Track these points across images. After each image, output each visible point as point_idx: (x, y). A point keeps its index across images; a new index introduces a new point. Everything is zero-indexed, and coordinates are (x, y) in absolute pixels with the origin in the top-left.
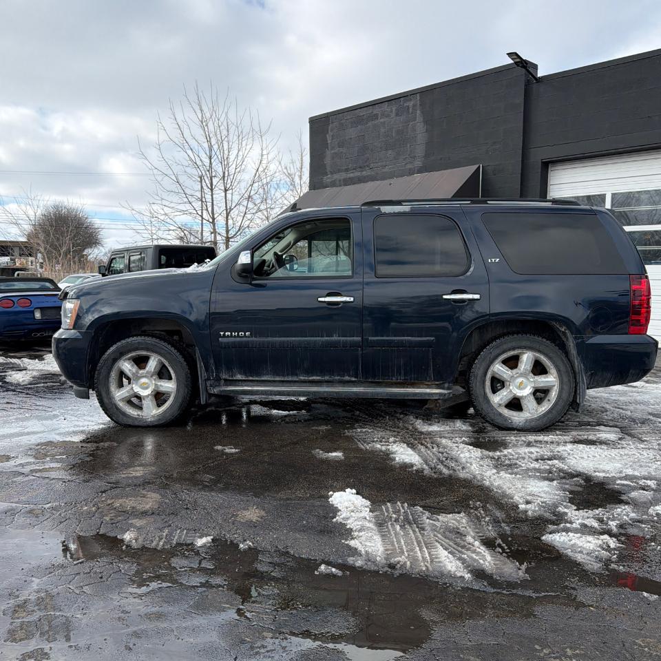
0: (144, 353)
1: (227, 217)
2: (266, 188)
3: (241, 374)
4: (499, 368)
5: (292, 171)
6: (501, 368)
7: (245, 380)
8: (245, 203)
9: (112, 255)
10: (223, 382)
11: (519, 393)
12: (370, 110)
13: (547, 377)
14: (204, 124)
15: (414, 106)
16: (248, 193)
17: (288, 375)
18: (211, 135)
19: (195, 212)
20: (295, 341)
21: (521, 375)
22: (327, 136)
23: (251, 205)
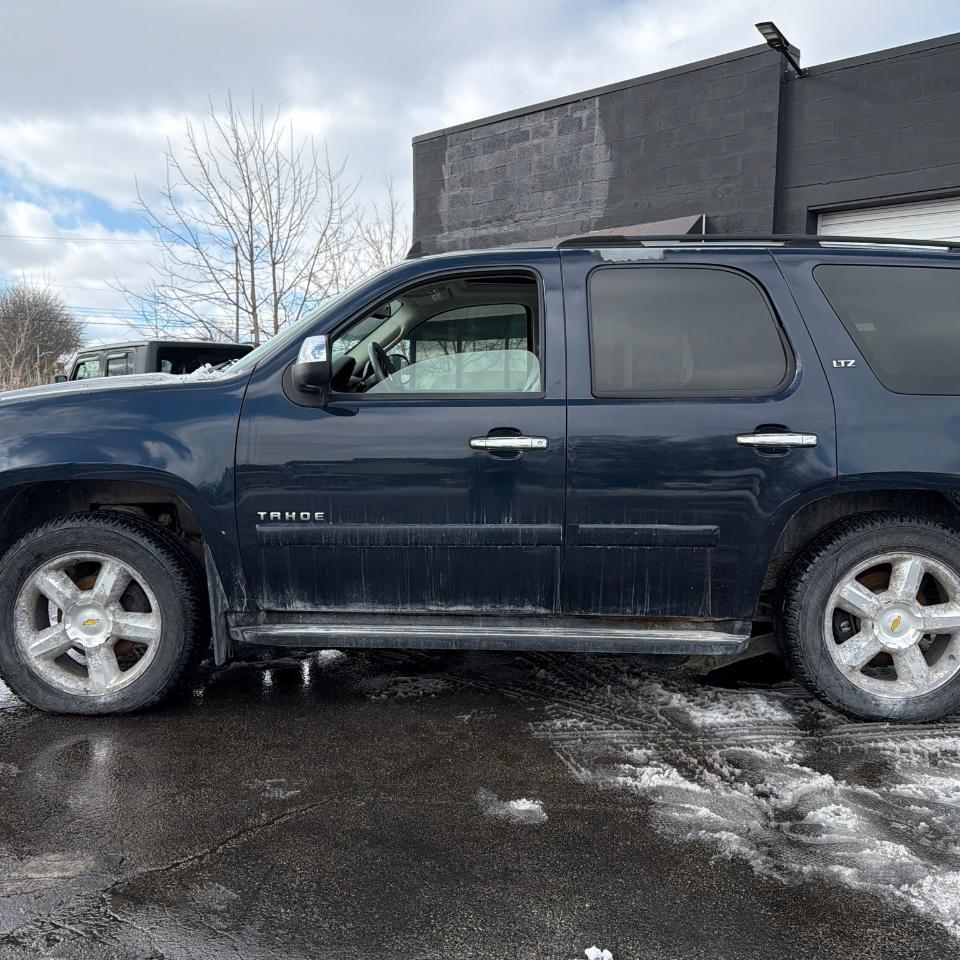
0: (89, 556)
1: (276, 306)
2: (337, 262)
3: (301, 598)
4: (850, 592)
5: (378, 237)
6: (854, 590)
7: (311, 613)
8: (304, 283)
9: (81, 357)
10: (262, 616)
11: (893, 643)
12: (515, 124)
13: (950, 609)
14: (241, 158)
15: (590, 118)
16: (309, 267)
17: (404, 602)
18: (251, 177)
19: (225, 296)
20: (421, 531)
21: (898, 605)
22: (443, 167)
23: (313, 288)
